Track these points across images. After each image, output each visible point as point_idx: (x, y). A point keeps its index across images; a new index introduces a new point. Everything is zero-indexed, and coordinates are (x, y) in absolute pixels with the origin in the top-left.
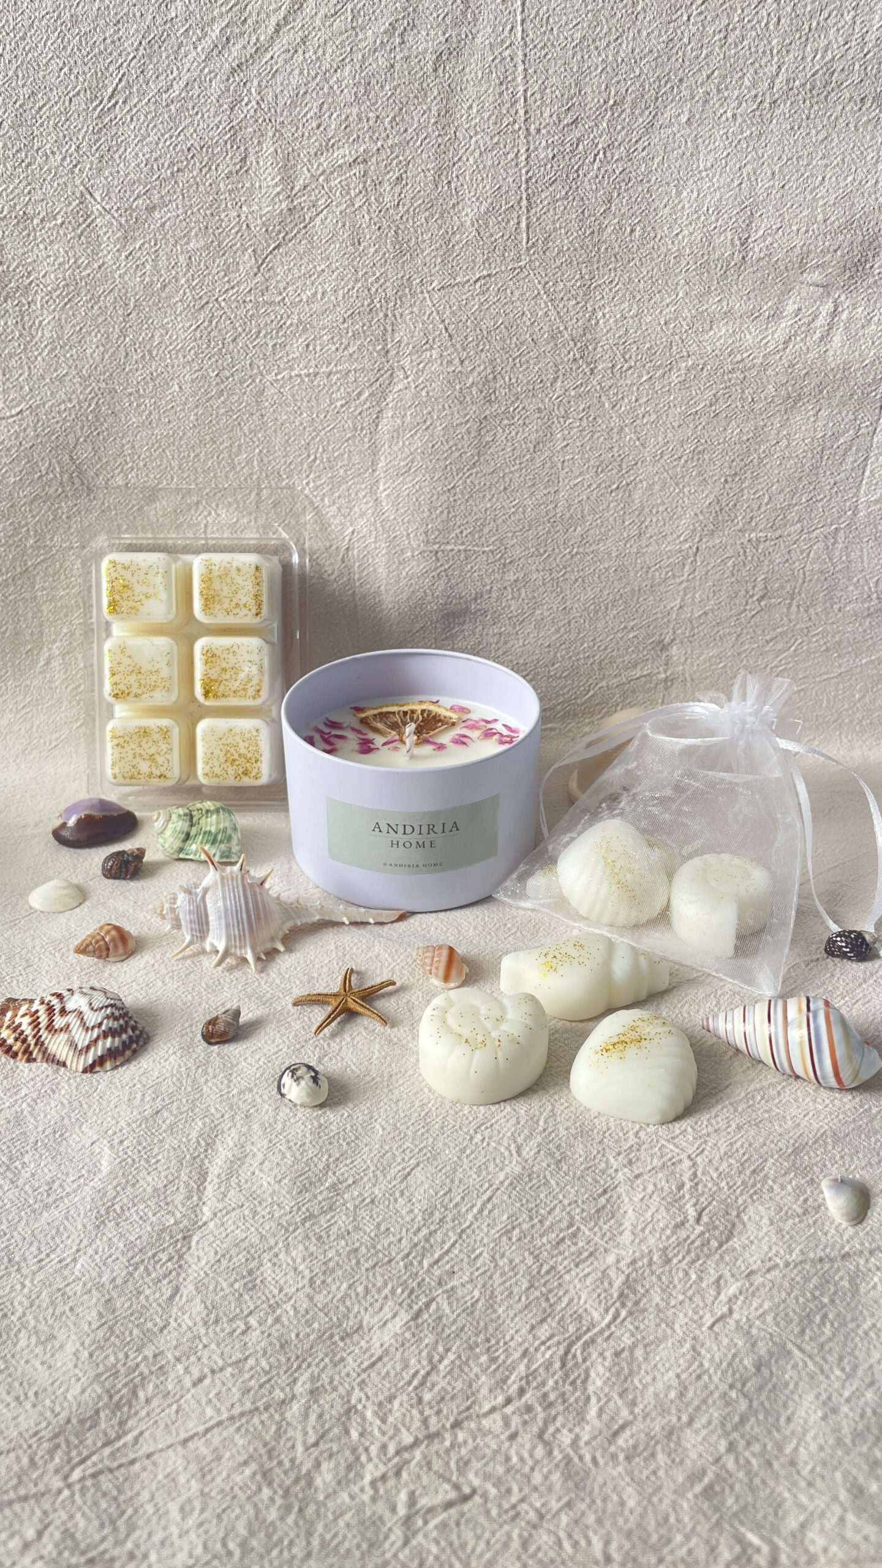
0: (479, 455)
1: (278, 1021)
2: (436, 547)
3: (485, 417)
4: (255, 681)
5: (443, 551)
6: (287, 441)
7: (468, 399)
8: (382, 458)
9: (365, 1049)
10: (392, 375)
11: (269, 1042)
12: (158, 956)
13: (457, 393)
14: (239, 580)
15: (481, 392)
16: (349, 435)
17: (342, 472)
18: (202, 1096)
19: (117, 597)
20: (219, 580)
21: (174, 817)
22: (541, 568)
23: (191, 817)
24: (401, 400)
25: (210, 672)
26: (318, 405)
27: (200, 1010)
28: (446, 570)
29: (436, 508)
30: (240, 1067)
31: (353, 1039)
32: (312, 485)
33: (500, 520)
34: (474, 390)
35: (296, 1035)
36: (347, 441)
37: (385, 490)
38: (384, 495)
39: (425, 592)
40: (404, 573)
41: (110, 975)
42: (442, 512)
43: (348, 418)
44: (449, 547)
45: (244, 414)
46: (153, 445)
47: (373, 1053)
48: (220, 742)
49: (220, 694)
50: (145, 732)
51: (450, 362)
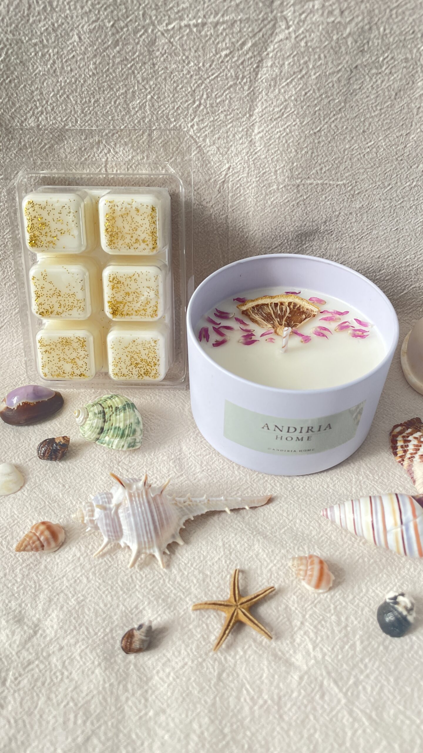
0: (345, 102)
1: (183, 628)
2: (298, 181)
3: (356, 67)
4: (153, 303)
5: (304, 185)
6: (176, 88)
7: (343, 49)
8: (259, 104)
9: (256, 665)
10: (274, 25)
11: (176, 653)
12: (83, 549)
13: (333, 43)
14: (138, 219)
15: (356, 42)
16: (231, 83)
17: (222, 116)
18: (124, 717)
19: (37, 233)
20: (121, 219)
21: (91, 415)
22: (384, 198)
23: (104, 413)
24: (281, 50)
25: (115, 295)
26: (204, 55)
27: (119, 612)
28: (304, 200)
29: (302, 149)
30: (154, 682)
31: (245, 652)
32: (195, 127)
33: (356, 159)
34: (350, 41)
35: (198, 647)
36: (229, 88)
37: (259, 133)
38: (257, 137)
39: (285, 218)
40: (269, 202)
41: (46, 567)
42: (307, 152)
43: (231, 67)
44: (309, 182)
45: (137, 63)
46: (58, 91)
47: (263, 670)
48: (126, 350)
49: (124, 313)
50: (66, 342)
51: (331, 13)
